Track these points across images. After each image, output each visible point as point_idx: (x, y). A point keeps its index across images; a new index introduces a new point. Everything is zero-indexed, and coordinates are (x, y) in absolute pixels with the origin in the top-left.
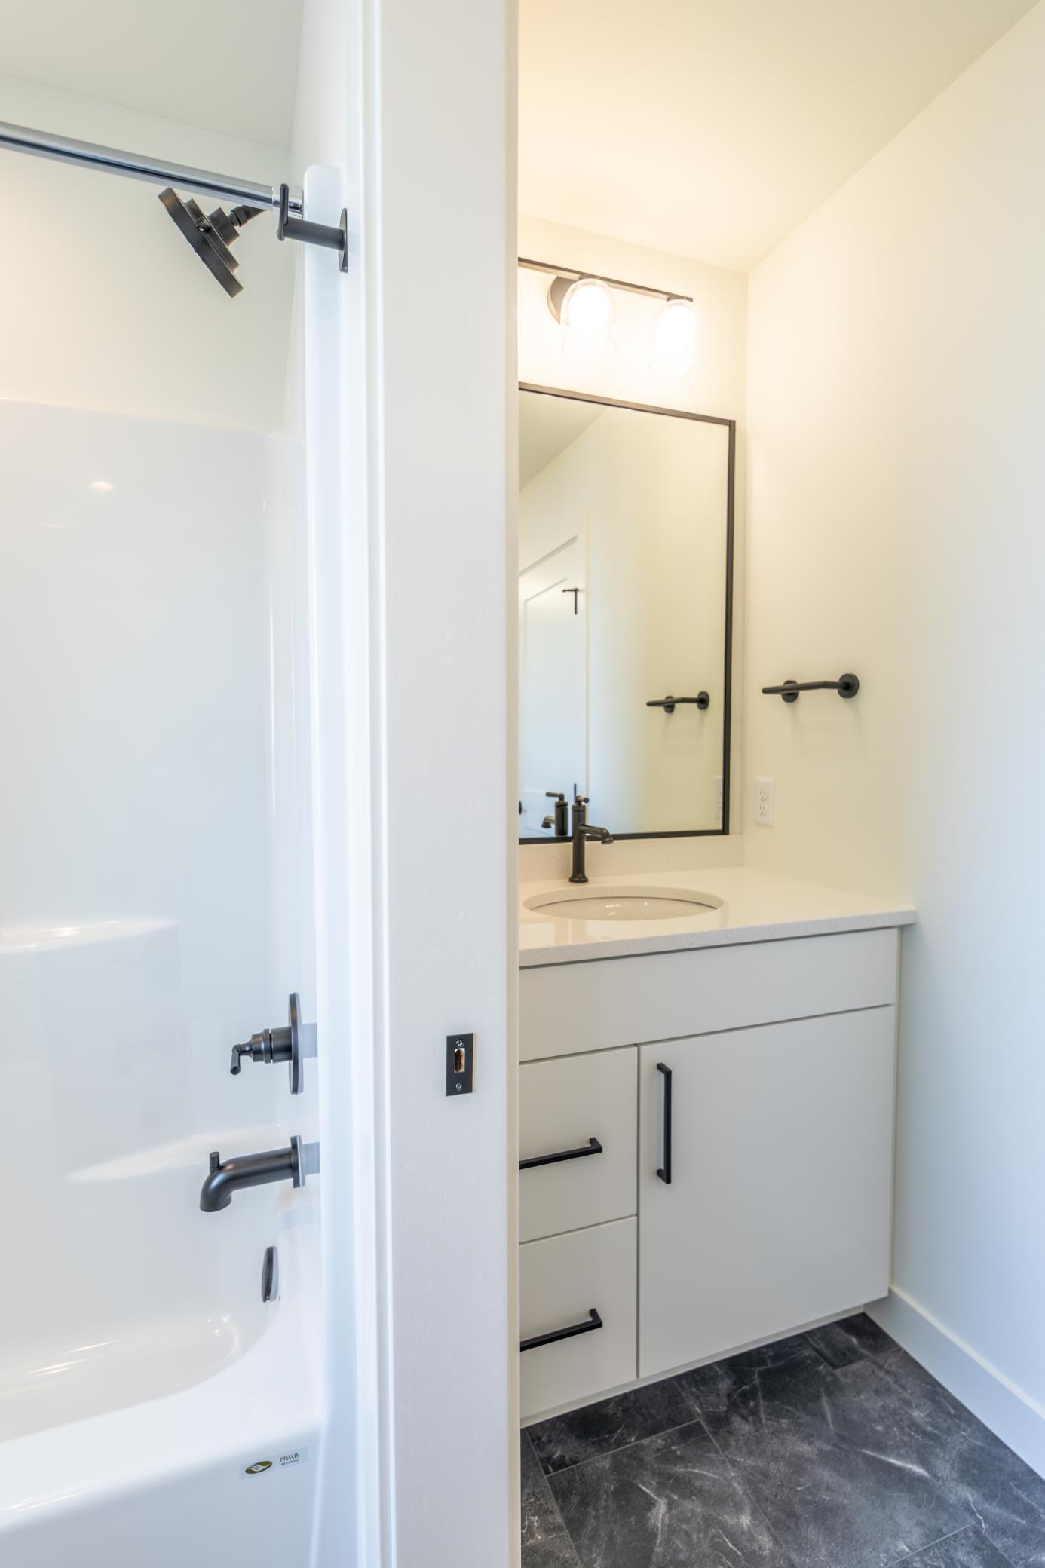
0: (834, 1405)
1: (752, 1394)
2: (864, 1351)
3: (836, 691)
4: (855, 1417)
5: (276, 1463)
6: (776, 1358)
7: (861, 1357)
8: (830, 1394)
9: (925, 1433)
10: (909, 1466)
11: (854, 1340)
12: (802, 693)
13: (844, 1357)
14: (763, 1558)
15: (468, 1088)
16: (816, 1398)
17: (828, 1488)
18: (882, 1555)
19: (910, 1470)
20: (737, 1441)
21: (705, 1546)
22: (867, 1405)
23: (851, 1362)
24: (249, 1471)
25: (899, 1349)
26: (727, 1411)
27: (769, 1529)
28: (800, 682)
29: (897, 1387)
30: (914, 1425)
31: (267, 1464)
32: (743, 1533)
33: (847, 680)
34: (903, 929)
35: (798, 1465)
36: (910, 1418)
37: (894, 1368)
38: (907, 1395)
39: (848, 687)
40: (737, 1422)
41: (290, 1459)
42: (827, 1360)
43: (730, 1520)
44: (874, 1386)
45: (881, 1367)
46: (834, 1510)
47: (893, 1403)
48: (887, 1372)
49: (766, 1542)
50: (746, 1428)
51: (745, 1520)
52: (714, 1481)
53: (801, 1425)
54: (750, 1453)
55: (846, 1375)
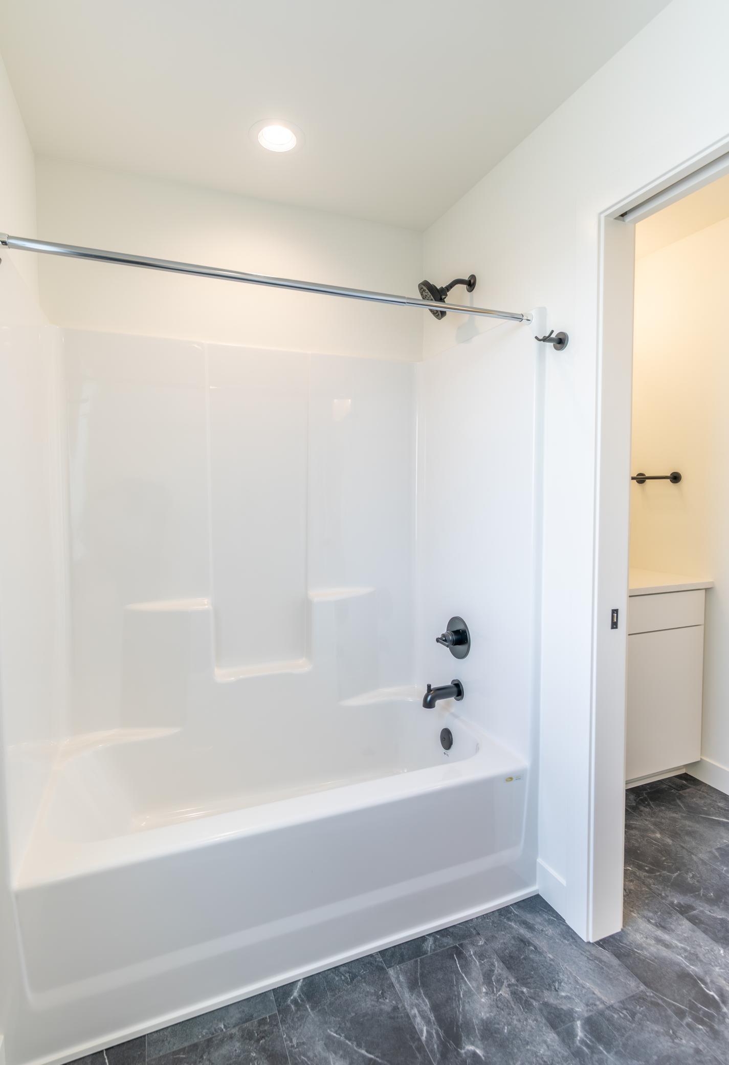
0: (682, 802)
1: (645, 799)
2: (690, 785)
3: (669, 480)
4: (693, 806)
5: (514, 779)
6: (650, 788)
7: (689, 787)
8: (680, 799)
9: (725, 810)
10: (721, 819)
11: (684, 782)
12: (647, 480)
13: (683, 787)
14: (670, 845)
15: (617, 628)
16: (674, 800)
17: (689, 826)
18: (718, 844)
19: (722, 821)
20: (645, 813)
21: (645, 842)
22: (697, 802)
23: (686, 789)
24: (507, 780)
25: (706, 785)
26: (636, 805)
27: (669, 838)
28: (647, 475)
29: (709, 796)
30: (719, 807)
31: (511, 779)
32: (659, 839)
33: (675, 475)
34: (707, 590)
35: (674, 820)
36: (718, 805)
37: (705, 790)
38: (714, 799)
39: (675, 478)
40: (642, 808)
41: (518, 778)
42: (674, 788)
43: (652, 836)
44: (698, 796)
45: (700, 790)
46: (694, 832)
47: (709, 801)
48: (703, 792)
49: (669, 841)
50: (647, 810)
51: (658, 835)
52: (640, 825)
53: (670, 808)
54: (652, 817)
55: (685, 793)
